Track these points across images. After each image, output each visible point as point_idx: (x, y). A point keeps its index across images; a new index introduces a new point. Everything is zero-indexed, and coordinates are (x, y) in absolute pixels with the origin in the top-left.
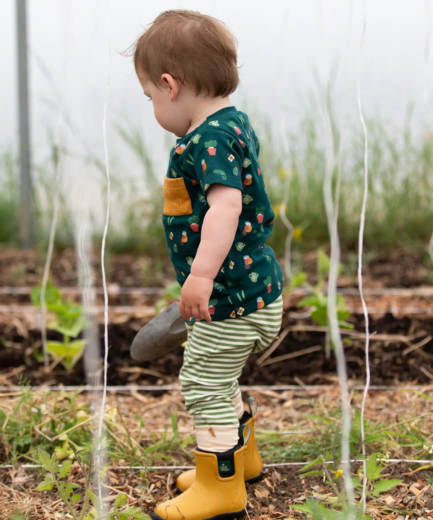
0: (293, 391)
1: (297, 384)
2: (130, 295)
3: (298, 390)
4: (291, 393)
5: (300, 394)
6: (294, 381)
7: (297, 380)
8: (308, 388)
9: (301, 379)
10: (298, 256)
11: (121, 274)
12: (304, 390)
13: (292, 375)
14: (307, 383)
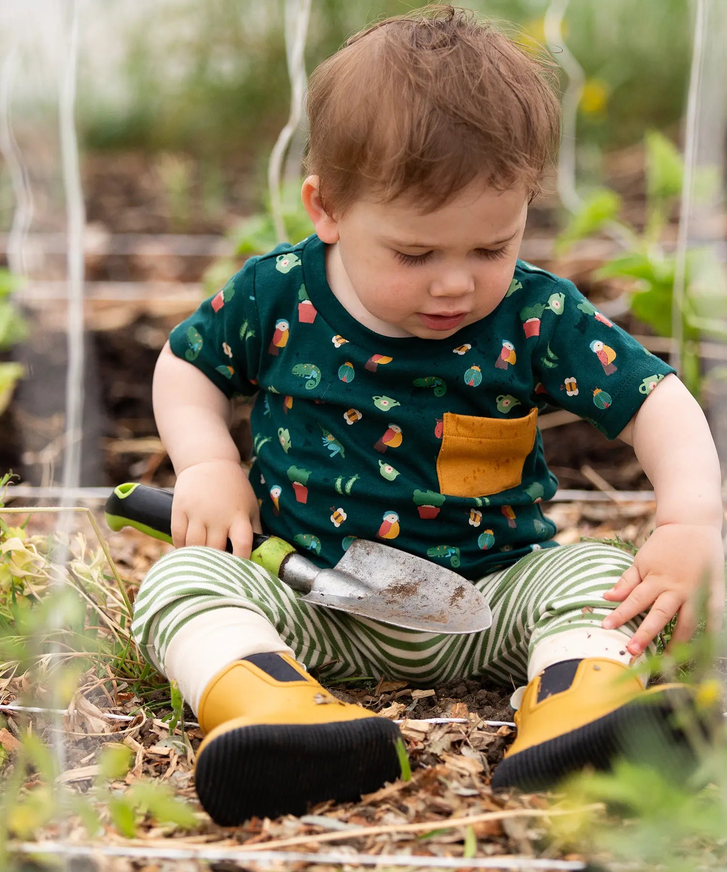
0: (580, 505)
1: (590, 487)
2: (134, 256)
3: (592, 503)
4: (574, 511)
5: (599, 513)
6: (585, 478)
7: (590, 474)
8: (620, 497)
9: (601, 475)
10: (593, 158)
11: (111, 202)
12: (610, 503)
13: (576, 464)
14: (618, 486)
